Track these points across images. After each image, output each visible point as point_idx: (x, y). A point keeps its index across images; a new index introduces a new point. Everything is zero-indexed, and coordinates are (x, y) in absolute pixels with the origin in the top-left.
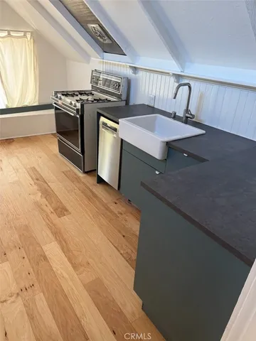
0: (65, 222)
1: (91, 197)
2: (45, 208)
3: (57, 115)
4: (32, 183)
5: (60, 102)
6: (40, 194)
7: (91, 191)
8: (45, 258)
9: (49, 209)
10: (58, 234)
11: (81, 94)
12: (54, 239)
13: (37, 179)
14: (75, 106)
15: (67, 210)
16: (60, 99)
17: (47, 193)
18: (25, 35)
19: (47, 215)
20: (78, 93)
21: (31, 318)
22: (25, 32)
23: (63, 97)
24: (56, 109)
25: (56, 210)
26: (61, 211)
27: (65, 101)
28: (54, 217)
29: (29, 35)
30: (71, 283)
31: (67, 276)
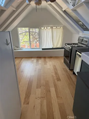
0: (59, 83)
1: (70, 78)
2: (54, 77)
3: (65, 51)
4: (53, 69)
5: (66, 47)
6: (54, 73)
7: (70, 76)
8: (50, 91)
9: (55, 78)
10: (55, 86)
11: (73, 44)
12: (54, 87)
13: (55, 69)
14: (70, 48)
15: (60, 80)
16: (66, 46)
17: (56, 73)
18: (61, 28)
19: (54, 80)
20: (72, 44)
21: (41, 105)
22: (61, 27)
23: (67, 45)
24: (65, 49)
25: (57, 79)
26: (59, 79)
27: (67, 46)
28: (56, 81)
29: (62, 27)
30: (54, 101)
31: (54, 99)
